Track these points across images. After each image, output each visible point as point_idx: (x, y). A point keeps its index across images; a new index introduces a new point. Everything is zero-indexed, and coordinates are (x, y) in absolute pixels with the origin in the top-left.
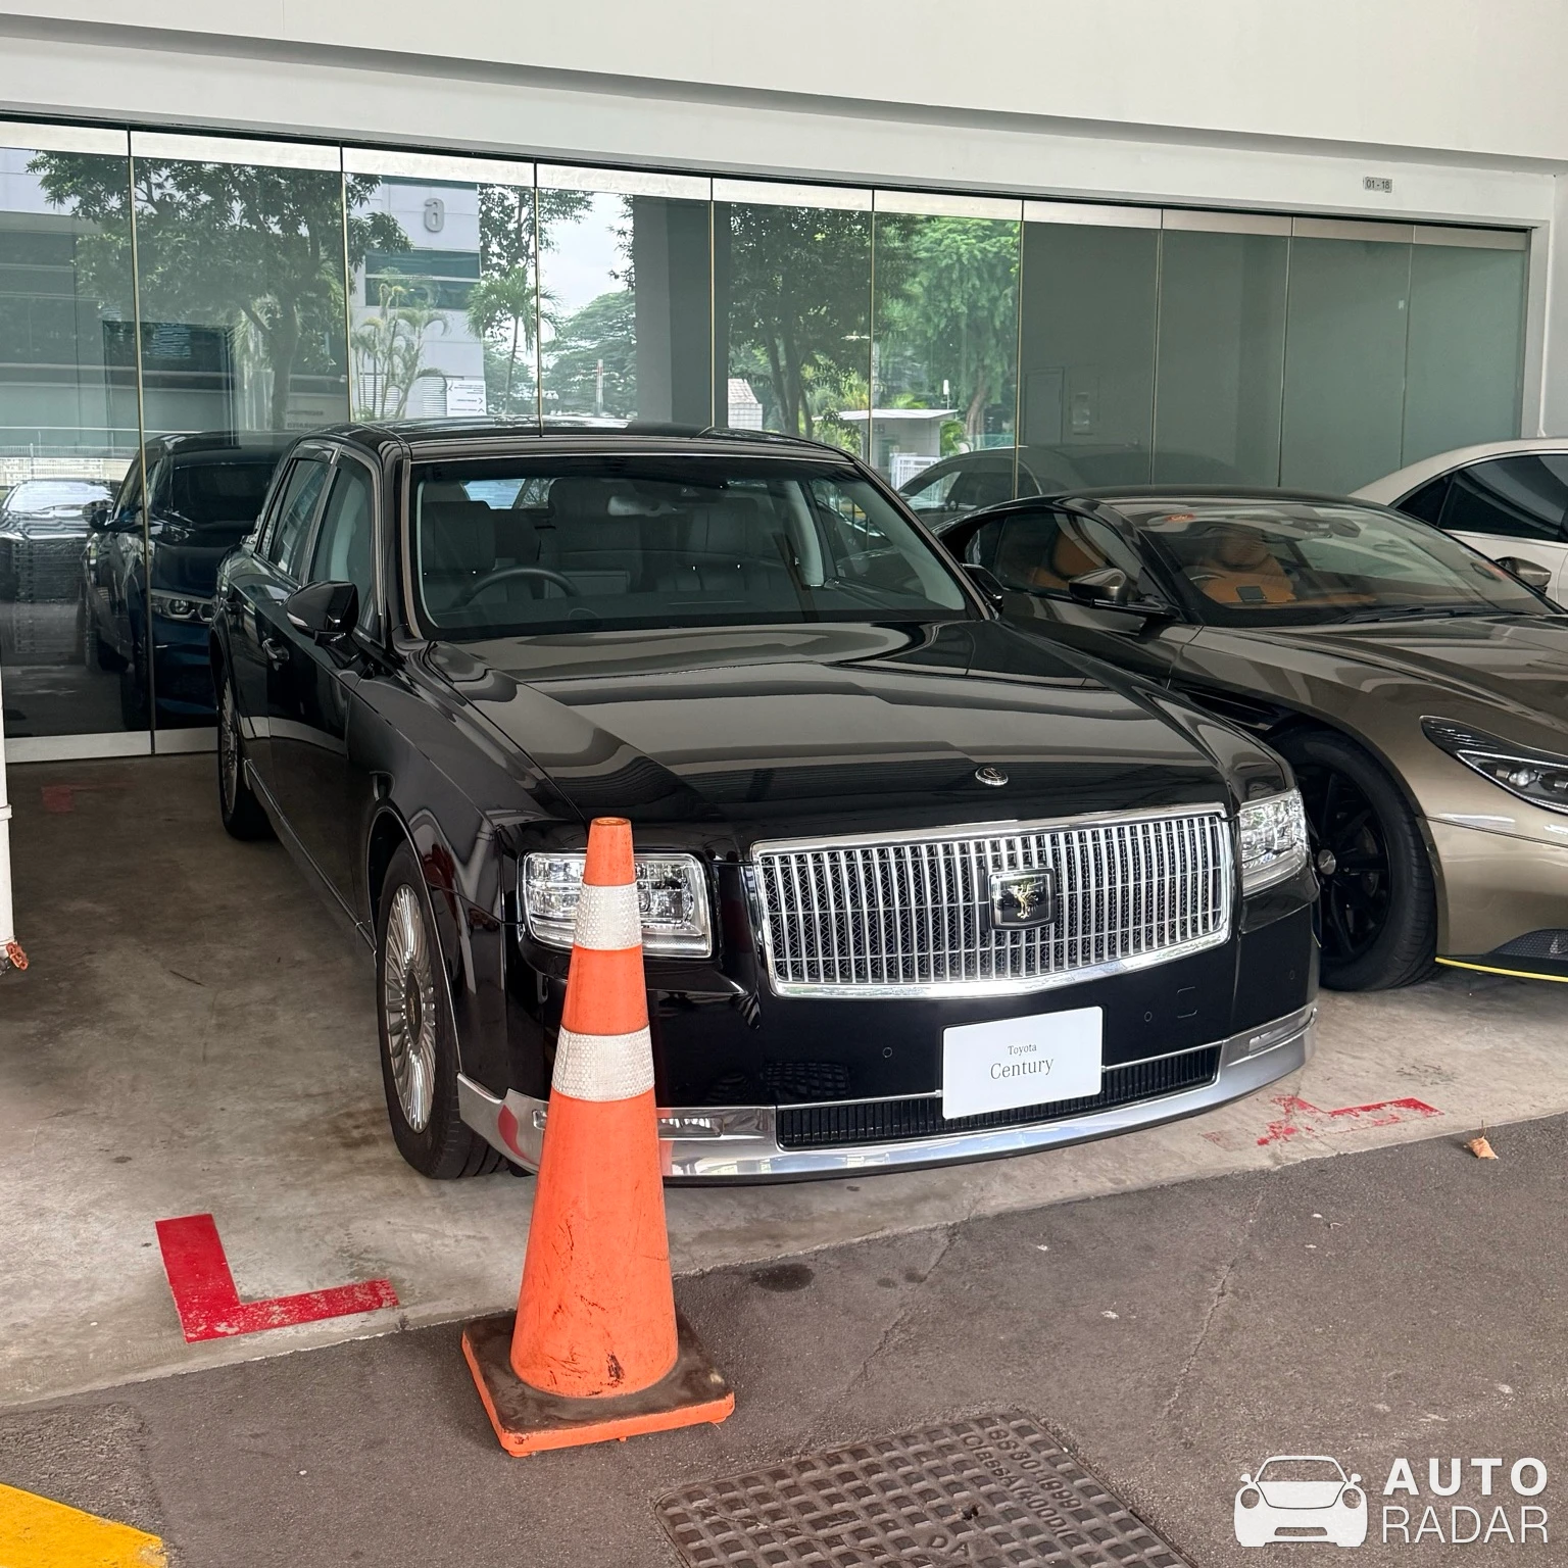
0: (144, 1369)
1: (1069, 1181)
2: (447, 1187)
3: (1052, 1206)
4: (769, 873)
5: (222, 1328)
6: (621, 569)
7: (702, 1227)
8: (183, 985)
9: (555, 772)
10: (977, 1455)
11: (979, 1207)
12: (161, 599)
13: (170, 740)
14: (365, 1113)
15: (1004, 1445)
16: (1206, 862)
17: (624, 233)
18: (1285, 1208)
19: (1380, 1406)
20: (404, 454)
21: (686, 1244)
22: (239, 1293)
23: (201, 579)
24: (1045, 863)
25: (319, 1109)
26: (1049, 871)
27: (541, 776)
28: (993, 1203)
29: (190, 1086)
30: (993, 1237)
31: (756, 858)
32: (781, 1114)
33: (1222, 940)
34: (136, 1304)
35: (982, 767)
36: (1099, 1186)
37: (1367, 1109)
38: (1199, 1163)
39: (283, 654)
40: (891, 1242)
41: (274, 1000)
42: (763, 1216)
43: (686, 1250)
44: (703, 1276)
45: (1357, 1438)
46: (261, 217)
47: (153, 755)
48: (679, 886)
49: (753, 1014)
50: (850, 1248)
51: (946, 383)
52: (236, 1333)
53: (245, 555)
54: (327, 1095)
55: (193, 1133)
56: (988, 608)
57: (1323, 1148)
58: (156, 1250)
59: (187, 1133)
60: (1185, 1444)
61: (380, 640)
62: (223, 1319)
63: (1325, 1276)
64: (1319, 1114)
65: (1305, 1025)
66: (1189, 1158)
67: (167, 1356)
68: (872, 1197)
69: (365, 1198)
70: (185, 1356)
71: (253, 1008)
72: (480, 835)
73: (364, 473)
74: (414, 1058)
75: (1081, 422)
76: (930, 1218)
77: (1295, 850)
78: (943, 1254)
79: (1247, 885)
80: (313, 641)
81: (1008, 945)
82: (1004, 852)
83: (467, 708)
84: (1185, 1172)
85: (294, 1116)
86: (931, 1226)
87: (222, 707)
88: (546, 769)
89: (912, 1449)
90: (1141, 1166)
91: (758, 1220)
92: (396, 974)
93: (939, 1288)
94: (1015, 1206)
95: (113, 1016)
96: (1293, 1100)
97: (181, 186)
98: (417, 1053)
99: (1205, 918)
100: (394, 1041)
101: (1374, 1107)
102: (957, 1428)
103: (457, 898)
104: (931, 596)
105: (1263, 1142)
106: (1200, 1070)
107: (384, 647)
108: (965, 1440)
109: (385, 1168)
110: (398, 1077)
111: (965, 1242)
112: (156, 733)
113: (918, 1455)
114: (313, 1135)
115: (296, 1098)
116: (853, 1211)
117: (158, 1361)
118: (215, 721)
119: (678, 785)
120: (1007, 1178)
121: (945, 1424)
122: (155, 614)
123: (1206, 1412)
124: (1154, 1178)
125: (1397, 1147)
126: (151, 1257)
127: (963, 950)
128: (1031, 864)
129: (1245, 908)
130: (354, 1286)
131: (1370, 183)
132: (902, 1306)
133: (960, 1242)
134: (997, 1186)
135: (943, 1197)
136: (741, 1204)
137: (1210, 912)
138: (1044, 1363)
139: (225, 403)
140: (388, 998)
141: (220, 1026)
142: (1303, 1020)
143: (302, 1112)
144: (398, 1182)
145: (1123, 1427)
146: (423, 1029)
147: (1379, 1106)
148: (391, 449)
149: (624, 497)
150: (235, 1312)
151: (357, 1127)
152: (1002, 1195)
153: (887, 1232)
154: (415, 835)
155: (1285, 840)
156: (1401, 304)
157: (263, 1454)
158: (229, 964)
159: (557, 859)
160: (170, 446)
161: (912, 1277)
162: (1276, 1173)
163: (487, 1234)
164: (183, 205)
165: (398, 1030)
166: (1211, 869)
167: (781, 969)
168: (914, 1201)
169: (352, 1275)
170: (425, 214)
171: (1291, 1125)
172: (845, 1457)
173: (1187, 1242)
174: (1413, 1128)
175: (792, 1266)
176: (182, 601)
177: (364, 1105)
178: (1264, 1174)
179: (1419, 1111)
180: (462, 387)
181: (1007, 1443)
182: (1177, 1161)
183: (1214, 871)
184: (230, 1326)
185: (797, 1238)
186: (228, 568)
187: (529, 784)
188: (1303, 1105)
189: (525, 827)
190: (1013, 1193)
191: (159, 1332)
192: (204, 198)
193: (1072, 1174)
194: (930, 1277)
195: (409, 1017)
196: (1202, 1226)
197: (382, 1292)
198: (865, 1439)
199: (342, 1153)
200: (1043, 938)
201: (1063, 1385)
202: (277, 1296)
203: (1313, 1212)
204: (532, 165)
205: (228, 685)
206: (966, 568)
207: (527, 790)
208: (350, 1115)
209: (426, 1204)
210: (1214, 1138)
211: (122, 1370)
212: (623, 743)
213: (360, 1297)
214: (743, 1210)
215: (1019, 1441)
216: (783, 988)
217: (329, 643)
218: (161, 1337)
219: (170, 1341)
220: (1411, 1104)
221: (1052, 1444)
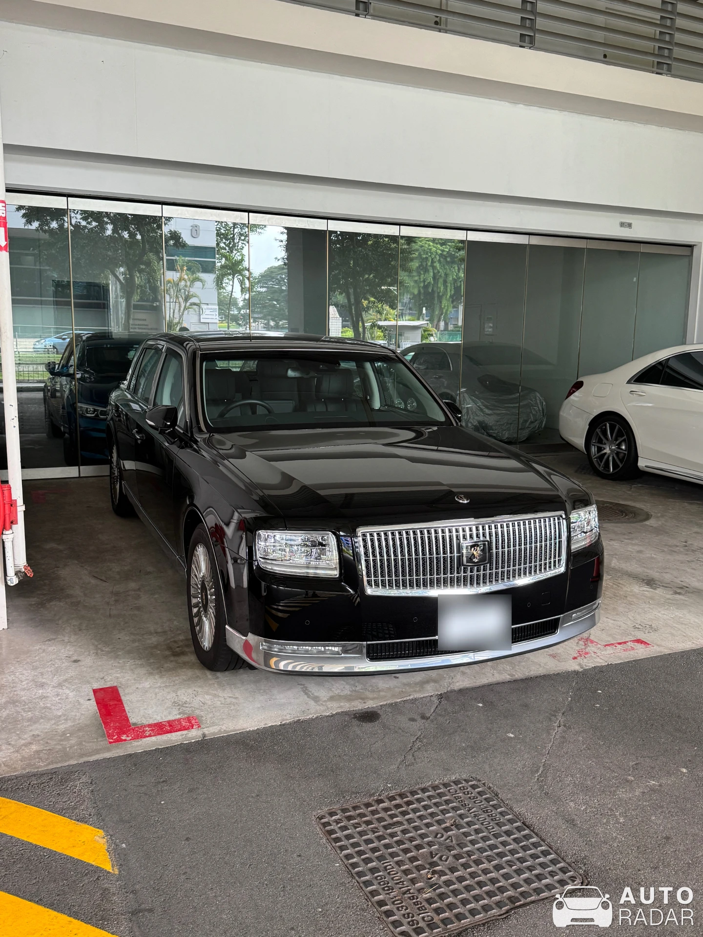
0: (91, 756)
1: (491, 676)
2: (219, 674)
3: (483, 686)
4: (364, 540)
5: (124, 737)
6: (291, 400)
7: (331, 694)
8: (99, 582)
9: (267, 492)
10: (455, 797)
11: (451, 686)
12: (81, 407)
13: (87, 471)
14: (182, 641)
15: (466, 793)
16: (556, 537)
17: (282, 241)
18: (586, 688)
19: (630, 777)
20: (197, 348)
21: (324, 701)
22: (131, 721)
23: (102, 398)
24: (486, 537)
25: (162, 639)
26: (487, 541)
27: (262, 494)
28: (457, 684)
29: (104, 628)
30: (458, 700)
31: (360, 534)
32: (368, 646)
33: (562, 571)
34: (86, 726)
35: (458, 494)
36: (504, 677)
37: (620, 644)
38: (547, 667)
39: (143, 437)
40: (414, 701)
41: (139, 589)
42: (357, 689)
43: (324, 704)
44: (332, 716)
45: (620, 791)
46: (120, 232)
47: (79, 477)
48: (324, 545)
49: (357, 601)
50: (396, 703)
51: (424, 309)
52: (131, 740)
53: (122, 390)
54: (165, 632)
55: (107, 650)
56: (455, 420)
57: (601, 661)
58: (93, 702)
59: (104, 649)
60: (545, 793)
61: (187, 432)
62: (124, 733)
63: (604, 719)
64: (599, 646)
65: (595, 609)
66: (542, 665)
67: (101, 749)
68: (405, 681)
69: (184, 679)
70: (109, 750)
71: (130, 593)
72: (232, 520)
73: (178, 356)
74: (204, 619)
75: (489, 328)
76: (430, 690)
77: (594, 531)
78: (437, 707)
79: (573, 547)
80: (158, 432)
81: (469, 573)
82: (468, 533)
83: (226, 462)
84: (541, 671)
85: (151, 642)
86: (430, 694)
87: (112, 457)
88: (264, 491)
89: (427, 794)
90: (522, 668)
91: (355, 691)
92: (196, 581)
93: (435, 722)
94: (467, 686)
95: (69, 596)
96: (587, 639)
97: (84, 219)
98: (206, 617)
99: (555, 562)
100: (195, 610)
101: (623, 643)
102: (446, 785)
103: (227, 549)
104: (429, 415)
105: (575, 658)
106: (550, 628)
107: (189, 435)
108: (449, 790)
109: (192, 666)
110: (197, 626)
111: (446, 702)
112: (81, 467)
113: (429, 797)
114: (159, 650)
115: (151, 633)
116: (397, 687)
117: (97, 752)
118: (110, 462)
119: (322, 500)
120: (463, 673)
121: (441, 783)
122: (79, 414)
123: (554, 779)
124: (527, 674)
125: (634, 661)
126: (91, 706)
127: (449, 575)
128: (479, 538)
129: (572, 558)
130: (181, 719)
131: (622, 225)
132: (419, 730)
133: (444, 702)
134: (459, 676)
135: (435, 681)
136: (347, 683)
137: (557, 559)
138: (482, 757)
139: (106, 315)
140: (192, 591)
141: (116, 601)
142: (595, 606)
143: (154, 640)
144: (198, 672)
145: (518, 785)
146: (209, 607)
147: (625, 643)
148: (191, 346)
149: (294, 369)
150: (129, 730)
151: (178, 647)
152: (461, 681)
153: (411, 697)
154: (206, 519)
155: (589, 527)
156: (635, 279)
157: (145, 794)
158: (118, 573)
159: (270, 533)
160: (84, 338)
161: (423, 717)
162: (581, 672)
163: (237, 696)
164: (85, 227)
165: (196, 605)
166: (557, 541)
167: (369, 582)
168: (423, 683)
169: (180, 714)
170: (192, 230)
171: (587, 650)
172: (397, 797)
173: (543, 703)
174: (641, 652)
175: (371, 712)
176: (91, 408)
177: (181, 637)
178: (576, 673)
179: (643, 645)
180: (208, 309)
181: (468, 792)
182: (538, 667)
183: (559, 541)
184: (128, 736)
185: (373, 699)
186: (114, 395)
187: (256, 497)
188: (592, 642)
189: (256, 518)
190: (466, 680)
191: (97, 739)
192: (94, 224)
193: (492, 672)
194: (431, 717)
195: (202, 601)
196: (549, 696)
197: (193, 722)
198: (406, 789)
199: (172, 658)
200: (484, 570)
201: (491, 766)
202: (147, 723)
203: (597, 690)
204: (247, 214)
205: (115, 448)
206: (445, 402)
207: (255, 500)
208: (175, 642)
209: (211, 682)
210: (554, 656)
211: (81, 756)
212: (294, 479)
213: (184, 724)
214: (348, 686)
215: (473, 791)
216: (370, 591)
217: (165, 433)
218: (97, 741)
219: (101, 743)
220: (639, 641)
221: (487, 792)
